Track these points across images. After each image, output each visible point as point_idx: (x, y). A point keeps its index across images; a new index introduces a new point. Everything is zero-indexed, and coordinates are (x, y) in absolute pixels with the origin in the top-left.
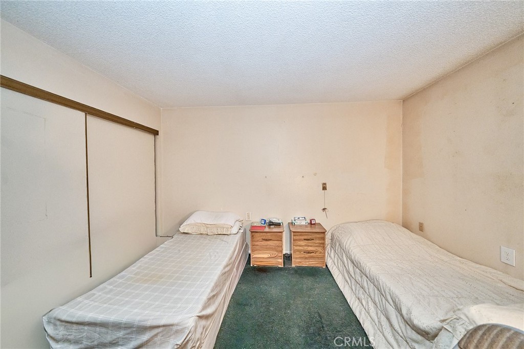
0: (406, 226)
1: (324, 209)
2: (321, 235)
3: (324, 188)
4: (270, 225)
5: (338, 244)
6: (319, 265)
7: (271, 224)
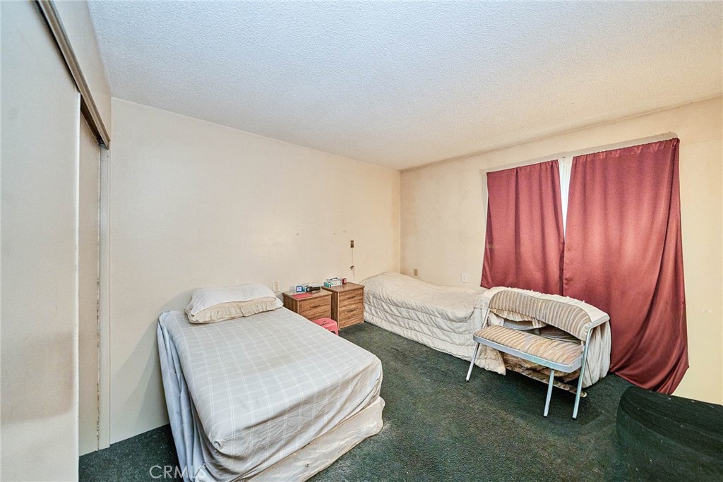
0: (403, 273)
1: (352, 267)
2: (360, 292)
3: (352, 246)
4: (311, 291)
5: (371, 297)
6: (358, 322)
7: (311, 289)
